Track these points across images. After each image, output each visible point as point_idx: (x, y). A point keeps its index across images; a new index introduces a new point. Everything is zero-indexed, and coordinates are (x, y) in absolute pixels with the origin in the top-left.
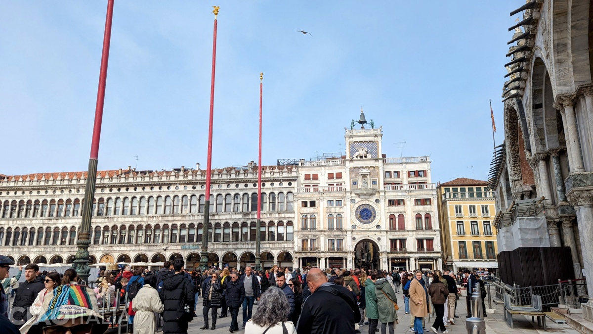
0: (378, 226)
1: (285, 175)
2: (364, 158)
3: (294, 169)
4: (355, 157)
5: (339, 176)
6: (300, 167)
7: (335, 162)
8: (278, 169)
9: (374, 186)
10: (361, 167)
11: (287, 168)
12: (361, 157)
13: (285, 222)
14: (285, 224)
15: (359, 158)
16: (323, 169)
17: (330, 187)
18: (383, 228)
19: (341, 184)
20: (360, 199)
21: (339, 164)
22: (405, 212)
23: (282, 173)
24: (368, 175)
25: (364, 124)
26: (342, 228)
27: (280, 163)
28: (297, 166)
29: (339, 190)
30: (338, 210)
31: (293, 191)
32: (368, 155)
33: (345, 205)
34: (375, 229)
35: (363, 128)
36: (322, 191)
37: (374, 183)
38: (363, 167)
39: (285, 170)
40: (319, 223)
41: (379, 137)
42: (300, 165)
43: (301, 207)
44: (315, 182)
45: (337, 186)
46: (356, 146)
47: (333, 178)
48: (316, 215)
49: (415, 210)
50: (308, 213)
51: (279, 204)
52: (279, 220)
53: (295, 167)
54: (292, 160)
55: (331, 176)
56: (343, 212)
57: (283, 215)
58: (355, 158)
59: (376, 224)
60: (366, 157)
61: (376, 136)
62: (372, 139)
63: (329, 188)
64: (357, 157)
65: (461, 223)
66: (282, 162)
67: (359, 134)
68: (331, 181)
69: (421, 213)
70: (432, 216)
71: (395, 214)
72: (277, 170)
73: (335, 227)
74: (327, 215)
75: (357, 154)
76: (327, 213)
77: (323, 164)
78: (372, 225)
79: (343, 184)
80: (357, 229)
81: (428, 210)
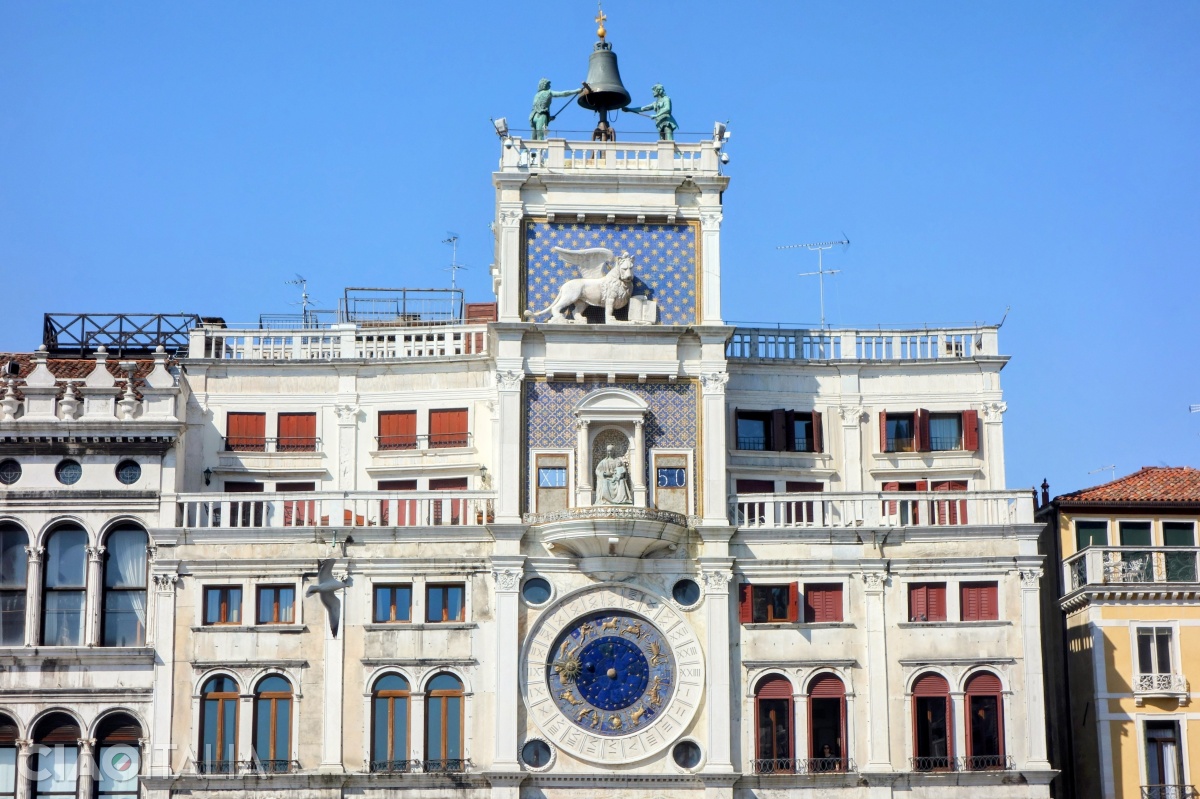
0: (686, 752)
1: (98, 412)
2: (610, 320)
3: (159, 377)
4: (555, 308)
5: (450, 428)
6: (196, 363)
7: (424, 345)
8: (54, 368)
9: (669, 500)
10: (588, 378)
11: (113, 369)
12: (595, 313)
13: (87, 716)
14: (87, 735)
15: (580, 320)
16: (346, 383)
17: (394, 497)
18: (715, 759)
19: (462, 483)
20: (581, 581)
21: (450, 352)
22: (854, 664)
23: (79, 398)
24: (631, 425)
25: (612, 114)
26: (457, 762)
27: (63, 339)
28: (177, 355)
29: (446, 518)
30: (438, 643)
31: (149, 521)
32: (635, 303)
33: (485, 614)
34: (669, 767)
35: (604, 134)
36: (337, 522)
37: (672, 477)
38: (602, 379)
39: (101, 377)
40: (316, 729)
41: (708, 200)
42: (196, 350)
43: (198, 624)
44: (294, 463)
45: (438, 494)
46: (561, 245)
47: (410, 443)
48: (294, 675)
49: (907, 652)
50: (247, 666)
51: (53, 602)
52: (49, 704)
53: (169, 368)
54: (140, 322)
55: (395, 430)
56: (472, 662)
57: (74, 679)
58: (558, 319)
59: (673, 736)
60: (621, 313)
61: (685, 187)
62: (663, 203)
63: (383, 504)
64: (568, 310)
65: (1169, 734)
66: (76, 330)
67: (581, 168)
68: (399, 462)
69: (945, 671)
70: (1005, 688)
71: (790, 674)
72: (41, 377)
73: (416, 752)
74: (369, 675)
75: (568, 292)
76: (368, 663)
77: (349, 349)
78: (652, 741)
79: (474, 482)
80: (558, 766)
81: (983, 655)
